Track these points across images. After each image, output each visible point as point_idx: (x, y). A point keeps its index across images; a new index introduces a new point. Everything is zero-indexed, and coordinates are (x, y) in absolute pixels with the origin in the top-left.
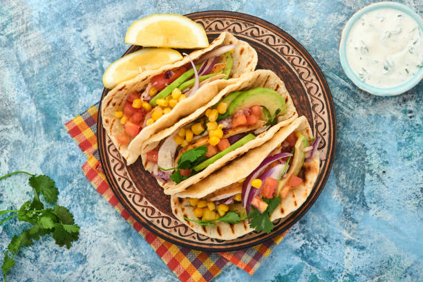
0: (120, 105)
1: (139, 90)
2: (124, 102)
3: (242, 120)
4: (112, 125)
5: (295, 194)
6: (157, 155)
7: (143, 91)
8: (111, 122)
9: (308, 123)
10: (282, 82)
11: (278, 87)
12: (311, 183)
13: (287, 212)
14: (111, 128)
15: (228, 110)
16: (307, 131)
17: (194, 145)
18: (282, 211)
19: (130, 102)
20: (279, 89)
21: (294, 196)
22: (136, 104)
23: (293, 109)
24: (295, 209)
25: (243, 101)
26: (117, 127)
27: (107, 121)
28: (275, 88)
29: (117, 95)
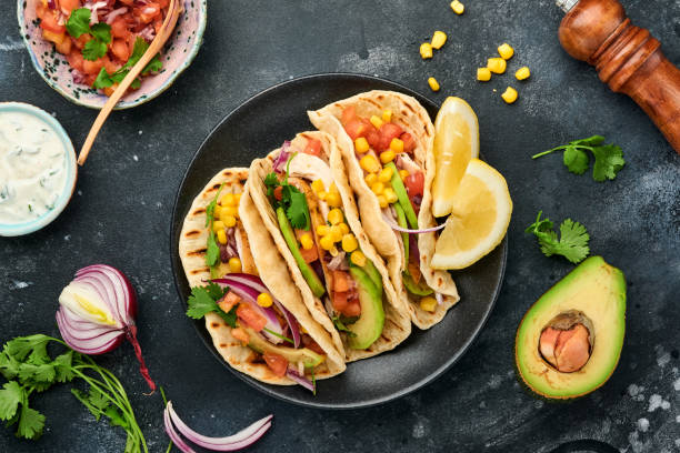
0: (401, 120)
1: (416, 152)
2: (403, 126)
3: (342, 285)
4: (374, 103)
5: (236, 347)
6: (314, 154)
7: (412, 156)
8: (378, 102)
9: (337, 373)
10: (393, 347)
11: (388, 340)
12: (249, 370)
13: (213, 332)
14: (370, 101)
15: (356, 266)
16: (325, 372)
17: (315, 210)
18: (215, 325)
19: (401, 135)
20: (384, 341)
21: (233, 345)
22: (397, 144)
23: (354, 358)
24: (217, 344)
25: (366, 290)
26: (369, 109)
27: (380, 97)
28: (387, 337)
29: (418, 120)
